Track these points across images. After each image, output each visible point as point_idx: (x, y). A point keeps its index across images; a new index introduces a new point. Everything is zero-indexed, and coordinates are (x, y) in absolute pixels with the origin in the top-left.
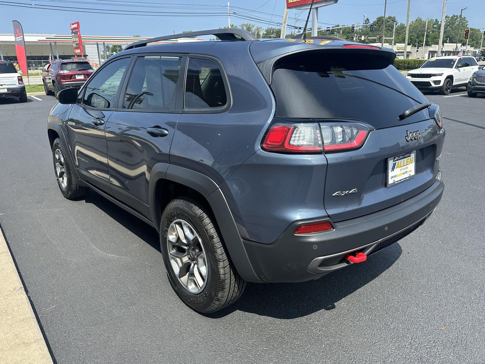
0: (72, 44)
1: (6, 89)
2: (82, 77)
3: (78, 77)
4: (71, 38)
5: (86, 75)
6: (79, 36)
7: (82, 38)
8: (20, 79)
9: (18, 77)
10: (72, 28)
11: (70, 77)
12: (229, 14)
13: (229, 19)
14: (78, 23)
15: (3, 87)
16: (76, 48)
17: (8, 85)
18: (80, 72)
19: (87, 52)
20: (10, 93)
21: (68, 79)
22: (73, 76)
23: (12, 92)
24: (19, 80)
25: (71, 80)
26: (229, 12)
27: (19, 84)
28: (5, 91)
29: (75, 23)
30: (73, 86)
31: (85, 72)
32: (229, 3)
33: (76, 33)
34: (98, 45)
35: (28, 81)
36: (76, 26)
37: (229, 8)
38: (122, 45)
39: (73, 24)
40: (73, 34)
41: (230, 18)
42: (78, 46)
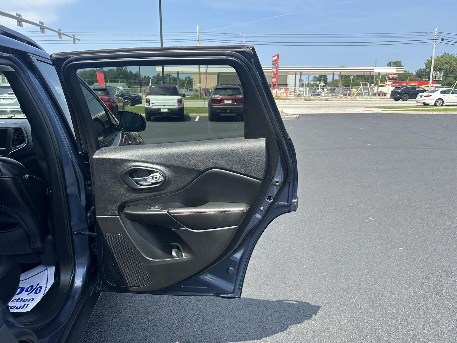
0: (270, 74)
1: (167, 109)
2: (230, 102)
3: (226, 102)
4: (271, 69)
5: (234, 100)
6: (277, 67)
7: (279, 69)
8: (180, 101)
9: (178, 99)
10: (273, 60)
11: (221, 101)
12: (435, 41)
13: (435, 46)
14: (278, 56)
15: (166, 107)
16: (273, 78)
17: (169, 106)
18: (229, 97)
19: (288, 81)
20: (170, 113)
21: (218, 103)
22: (222, 100)
23: (171, 112)
24: (178, 102)
25: (220, 104)
26: (435, 38)
27: (178, 105)
28: (166, 110)
29: (276, 56)
30: (220, 110)
31: (233, 97)
32: (436, 29)
33: (275, 64)
34: (296, 75)
35: (203, 104)
36: (276, 58)
37: (436, 34)
38: (327, 75)
39: (274, 57)
40: (273, 66)
41: (435, 44)
42: (275, 75)
